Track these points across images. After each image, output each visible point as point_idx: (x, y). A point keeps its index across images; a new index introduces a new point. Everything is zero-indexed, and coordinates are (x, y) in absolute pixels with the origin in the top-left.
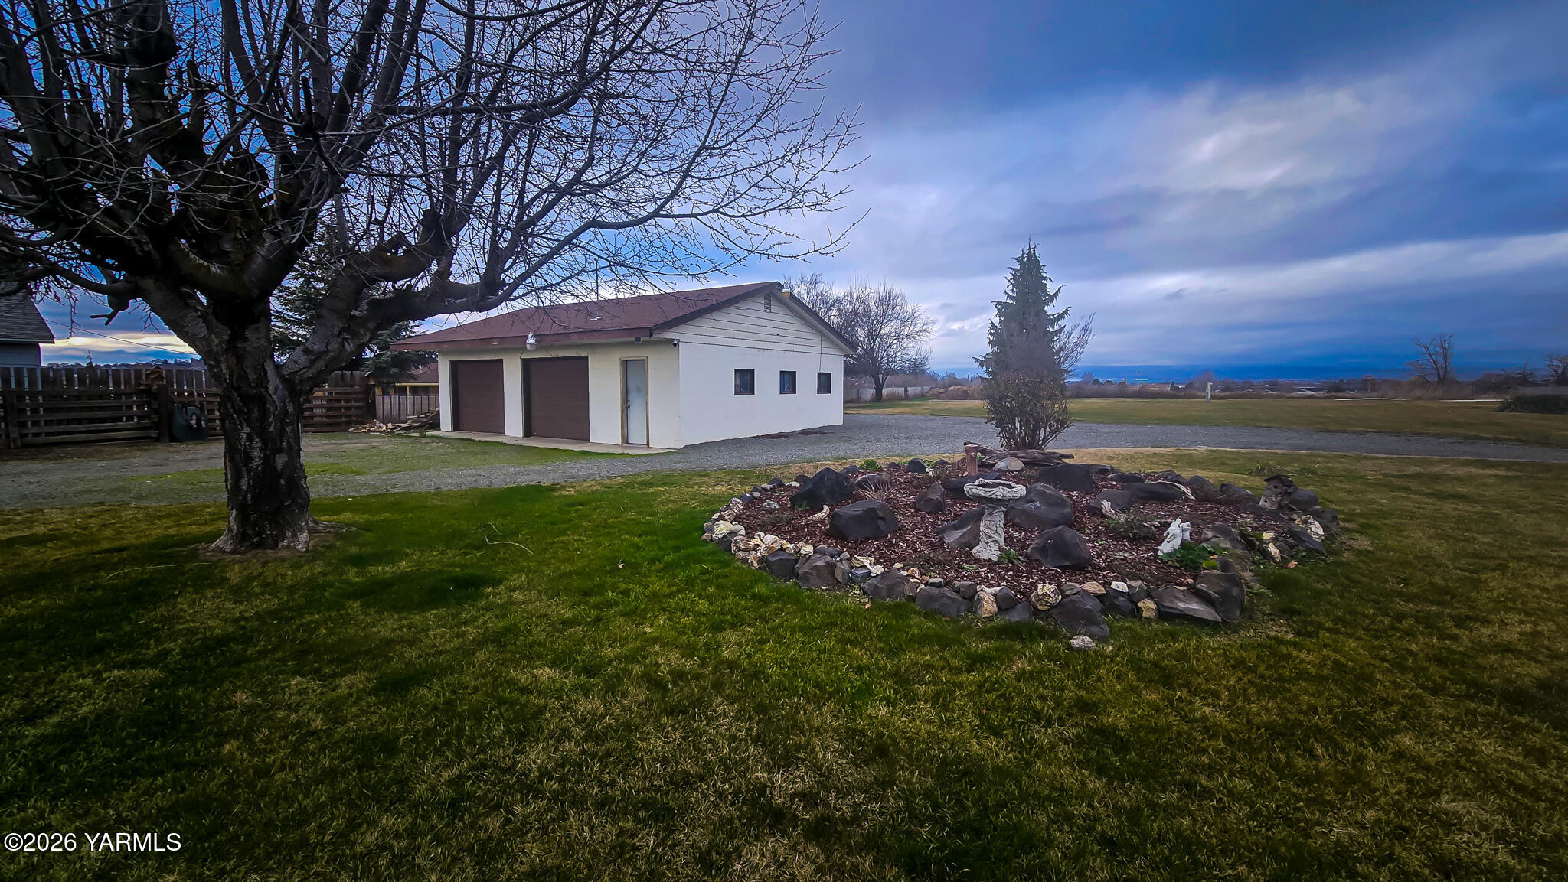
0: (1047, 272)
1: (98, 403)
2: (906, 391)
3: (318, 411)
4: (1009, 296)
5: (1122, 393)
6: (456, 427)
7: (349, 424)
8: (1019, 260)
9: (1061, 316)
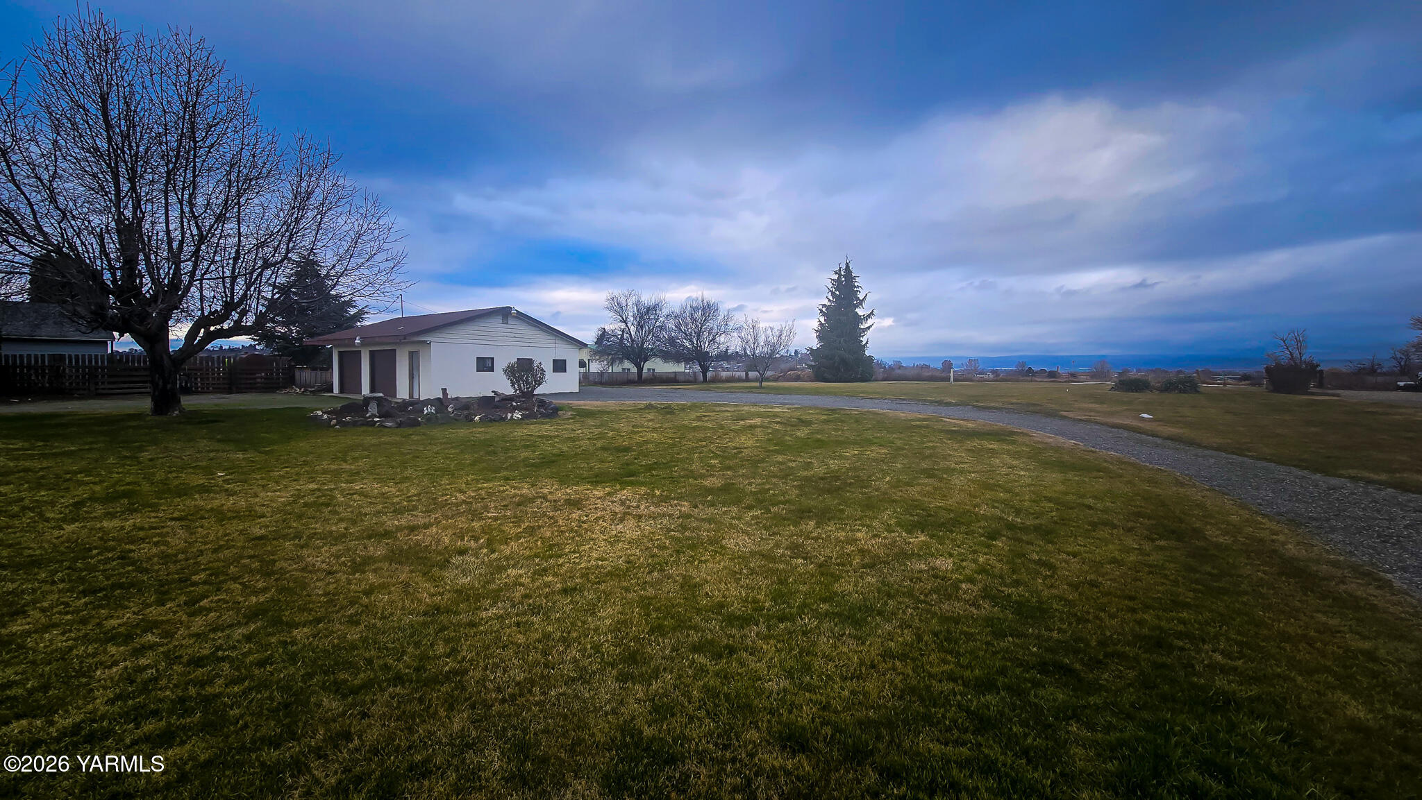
0: (859, 282)
1: (135, 373)
2: (747, 374)
3: (259, 380)
4: (829, 300)
5: (918, 378)
6: (341, 391)
7: (278, 388)
8: (838, 273)
9: (869, 316)
